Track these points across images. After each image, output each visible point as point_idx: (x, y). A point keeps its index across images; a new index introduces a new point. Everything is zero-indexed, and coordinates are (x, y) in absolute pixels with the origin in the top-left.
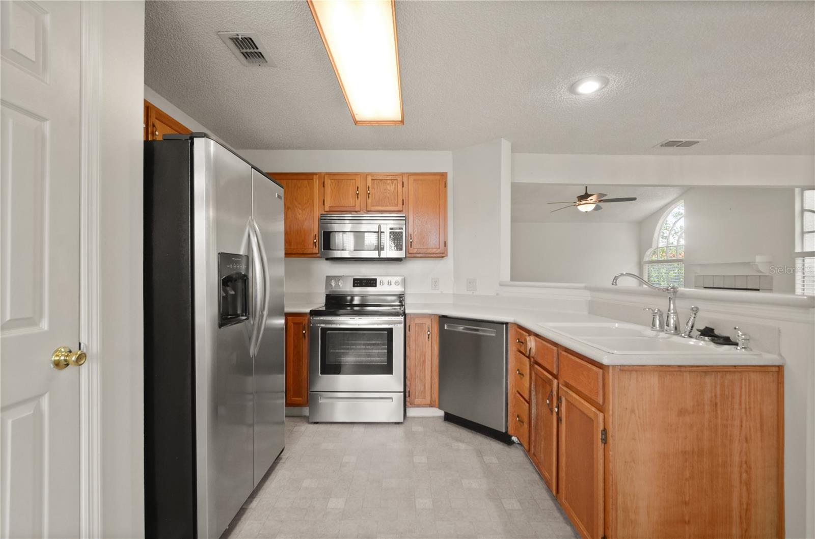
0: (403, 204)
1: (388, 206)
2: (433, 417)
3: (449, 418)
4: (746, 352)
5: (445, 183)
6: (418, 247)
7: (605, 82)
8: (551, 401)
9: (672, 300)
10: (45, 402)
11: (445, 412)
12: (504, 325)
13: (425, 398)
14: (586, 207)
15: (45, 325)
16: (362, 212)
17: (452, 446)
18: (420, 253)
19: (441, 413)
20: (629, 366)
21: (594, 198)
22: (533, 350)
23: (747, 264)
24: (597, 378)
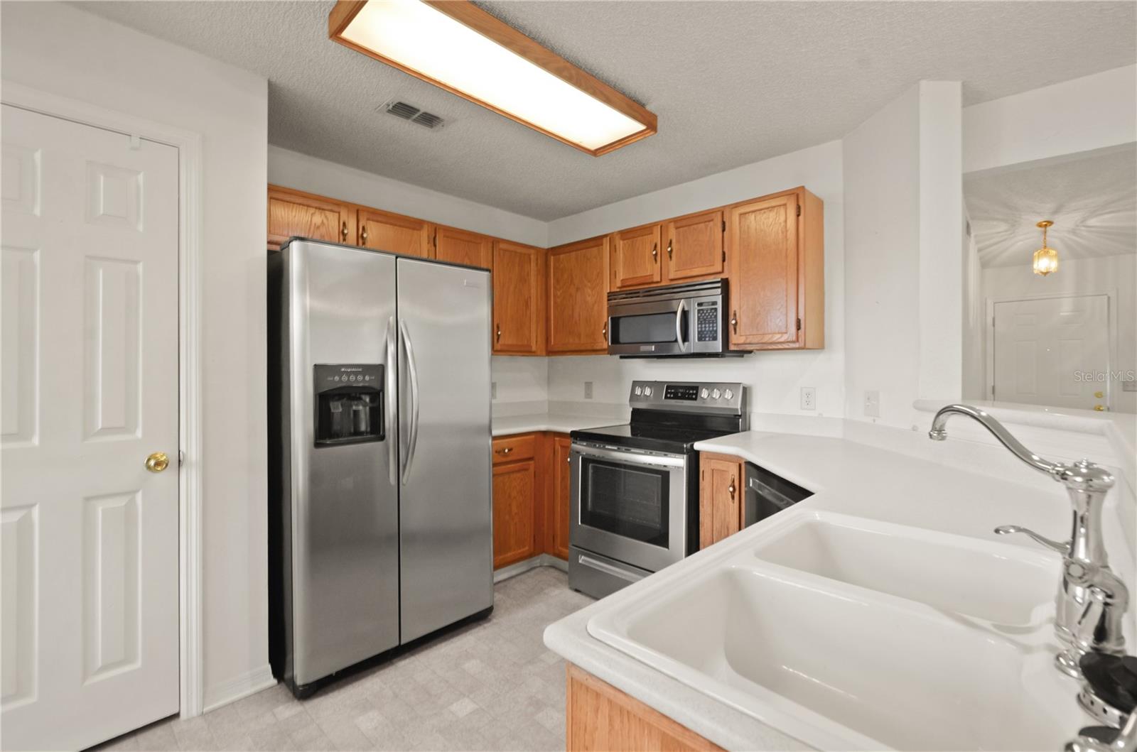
0: (724, 261)
6: (748, 333)
10: (139, 497)
15: (139, 434)
16: (663, 283)
18: (751, 343)
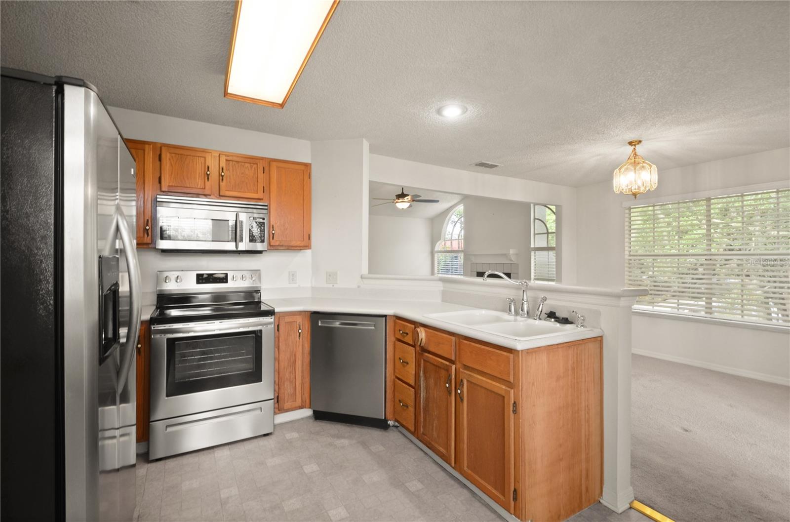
0: (264, 192)
1: (245, 192)
2: (302, 419)
3: (319, 416)
4: (585, 329)
5: (309, 174)
6: (280, 240)
7: (465, 110)
8: (450, 384)
9: (525, 292)
11: (314, 411)
12: (384, 318)
13: (295, 401)
14: (403, 205)
16: (211, 197)
17: (335, 445)
18: (282, 246)
19: (308, 412)
20: (532, 349)
21: (409, 197)
22: (424, 340)
23: (505, 255)
24: (509, 362)
